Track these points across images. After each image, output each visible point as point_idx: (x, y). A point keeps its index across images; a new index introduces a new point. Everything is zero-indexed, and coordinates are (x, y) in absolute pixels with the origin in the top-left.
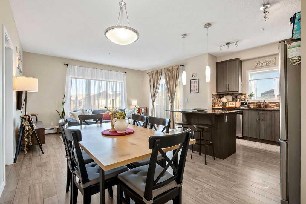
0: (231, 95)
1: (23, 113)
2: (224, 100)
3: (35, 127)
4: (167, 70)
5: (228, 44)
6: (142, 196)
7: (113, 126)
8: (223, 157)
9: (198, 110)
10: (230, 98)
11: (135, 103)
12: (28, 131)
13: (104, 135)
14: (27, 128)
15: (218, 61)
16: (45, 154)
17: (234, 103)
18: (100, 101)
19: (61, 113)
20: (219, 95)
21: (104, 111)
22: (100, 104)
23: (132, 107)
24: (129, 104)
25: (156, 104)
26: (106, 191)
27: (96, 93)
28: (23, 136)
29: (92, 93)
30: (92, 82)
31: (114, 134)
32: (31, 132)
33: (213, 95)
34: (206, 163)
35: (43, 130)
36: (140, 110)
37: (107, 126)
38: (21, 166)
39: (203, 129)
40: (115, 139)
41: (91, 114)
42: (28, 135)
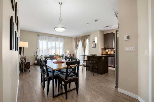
0: (110, 48)
1: (22, 56)
2: (107, 51)
3: (27, 62)
4: (82, 37)
5: (107, 27)
6: (65, 79)
7: (57, 60)
8: (102, 74)
9: (93, 55)
10: (110, 50)
11: (68, 52)
12: (24, 63)
13: (54, 63)
14: (24, 62)
15: (104, 33)
16: (31, 73)
17: (111, 52)
18: (53, 51)
19: (36, 56)
20: (105, 49)
21: (54, 55)
22: (53, 52)
23: (67, 54)
24: (66, 52)
25: (77, 52)
26: (54, 80)
27: (51, 47)
28: (23, 65)
29: (49, 47)
30: (49, 42)
31: (57, 63)
32: (25, 63)
33: (102, 49)
34: (94, 76)
35: (30, 63)
36: (70, 55)
37: (55, 61)
38: (23, 76)
39: (93, 62)
40: (58, 64)
41: (49, 56)
42: (24, 65)
